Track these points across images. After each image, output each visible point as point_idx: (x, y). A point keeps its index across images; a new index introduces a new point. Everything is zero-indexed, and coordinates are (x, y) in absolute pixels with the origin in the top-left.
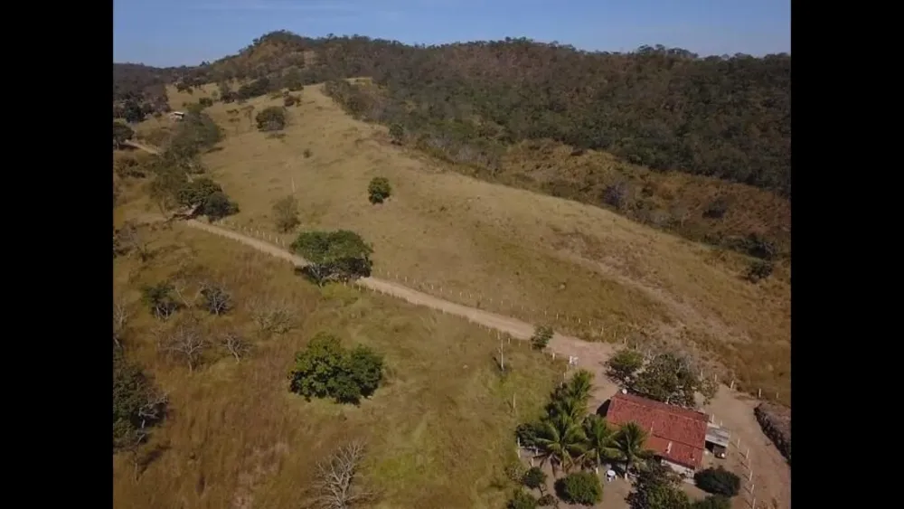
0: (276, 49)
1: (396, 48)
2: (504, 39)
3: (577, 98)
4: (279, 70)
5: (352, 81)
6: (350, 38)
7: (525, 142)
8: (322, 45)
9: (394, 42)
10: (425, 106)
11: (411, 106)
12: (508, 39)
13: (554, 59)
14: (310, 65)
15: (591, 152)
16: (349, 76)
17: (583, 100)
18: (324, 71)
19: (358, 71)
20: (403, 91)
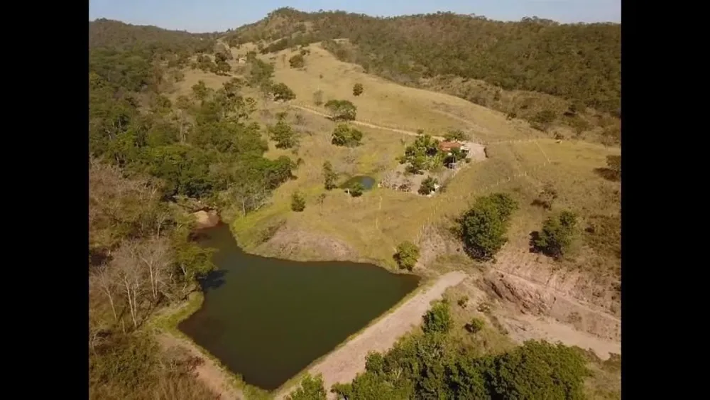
0: (285, 20)
1: (364, 19)
2: (436, 13)
3: (476, 51)
4: (290, 35)
5: (337, 40)
6: (333, 12)
7: (439, 76)
8: (315, 17)
9: (363, 15)
10: (381, 57)
11: (373, 56)
12: (439, 12)
13: (467, 26)
14: (309, 31)
15: (473, 80)
16: (334, 38)
17: (479, 52)
18: (318, 35)
19: (339, 35)
20: (368, 47)
